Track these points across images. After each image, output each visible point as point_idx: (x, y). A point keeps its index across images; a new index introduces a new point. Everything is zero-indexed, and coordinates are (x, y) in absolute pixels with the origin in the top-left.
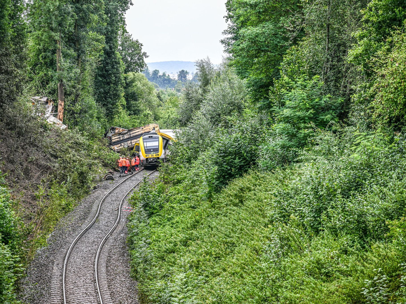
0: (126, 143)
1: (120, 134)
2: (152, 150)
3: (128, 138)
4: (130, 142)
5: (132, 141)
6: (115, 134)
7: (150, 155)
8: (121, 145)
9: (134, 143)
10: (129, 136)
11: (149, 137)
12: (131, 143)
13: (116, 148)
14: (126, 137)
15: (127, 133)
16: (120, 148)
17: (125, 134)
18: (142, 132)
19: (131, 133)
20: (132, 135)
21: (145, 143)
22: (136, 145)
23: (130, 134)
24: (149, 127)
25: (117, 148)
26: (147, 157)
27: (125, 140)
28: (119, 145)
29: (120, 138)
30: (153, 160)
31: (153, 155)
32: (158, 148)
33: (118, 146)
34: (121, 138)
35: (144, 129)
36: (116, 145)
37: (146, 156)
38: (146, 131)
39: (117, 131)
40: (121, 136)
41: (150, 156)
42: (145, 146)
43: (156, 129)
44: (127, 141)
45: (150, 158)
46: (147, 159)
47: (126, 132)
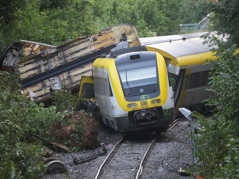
0: (56, 80)
1: (37, 58)
2: (142, 91)
3: (59, 68)
4: (65, 75)
5: (73, 73)
6: (25, 61)
7: (138, 103)
8: (44, 86)
9: (79, 78)
10: (62, 61)
11: (132, 57)
12: (69, 78)
13: (32, 95)
14: (55, 63)
15: (55, 54)
16: (42, 92)
17: (52, 55)
18: (93, 48)
19: (68, 52)
20: (69, 59)
21: (123, 75)
22: (84, 81)
23: (65, 57)
24: (111, 35)
25: (35, 95)
26: (130, 110)
27: (52, 71)
28: (40, 86)
29: (39, 67)
30: (147, 114)
31: (146, 103)
32: (158, 84)
33: (36, 88)
34: (43, 69)
35: (100, 39)
36: (31, 85)
37: (129, 106)
38: (104, 45)
39: (27, 51)
40: (42, 63)
41: (139, 105)
42: (124, 81)
43: (130, 38)
44: (57, 75)
45: (140, 111)
46: (131, 114)
47: (53, 51)
